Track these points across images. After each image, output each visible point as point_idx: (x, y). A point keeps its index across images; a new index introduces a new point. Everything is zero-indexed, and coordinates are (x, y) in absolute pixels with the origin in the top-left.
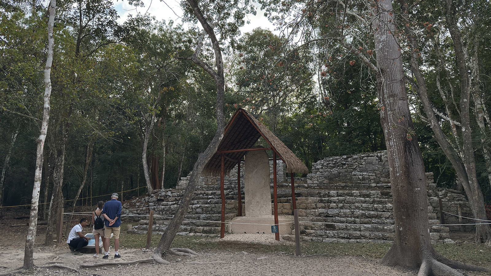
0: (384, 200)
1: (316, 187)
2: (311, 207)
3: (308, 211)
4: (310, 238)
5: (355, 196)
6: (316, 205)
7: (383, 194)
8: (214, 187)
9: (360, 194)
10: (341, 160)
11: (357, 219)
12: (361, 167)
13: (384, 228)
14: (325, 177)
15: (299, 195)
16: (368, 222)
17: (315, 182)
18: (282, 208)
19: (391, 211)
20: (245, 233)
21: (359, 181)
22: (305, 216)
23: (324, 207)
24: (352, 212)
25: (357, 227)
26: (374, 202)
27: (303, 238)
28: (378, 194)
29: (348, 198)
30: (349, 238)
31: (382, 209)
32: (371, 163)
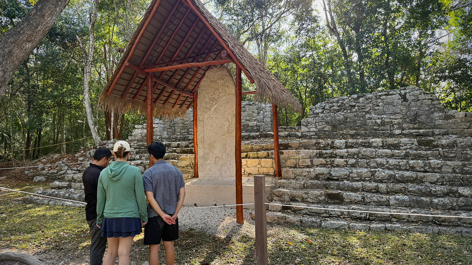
0: (423, 152)
1: (313, 137)
2: (304, 164)
3: (298, 171)
4: (298, 219)
5: (375, 147)
6: (312, 161)
7: (420, 143)
8: (177, 137)
9: (383, 143)
10: (350, 100)
11: (381, 185)
12: (376, 110)
13: (432, 202)
14: (327, 123)
15: (287, 147)
16: (401, 190)
17: (312, 129)
18: (259, 166)
19: (438, 171)
20: (195, 205)
21: (375, 127)
22: (293, 179)
23: (325, 164)
24: (372, 171)
25: (383, 200)
26: (407, 156)
27: (285, 219)
28: (413, 144)
29: (364, 149)
30: (369, 219)
31: (422, 167)
32: (391, 104)
